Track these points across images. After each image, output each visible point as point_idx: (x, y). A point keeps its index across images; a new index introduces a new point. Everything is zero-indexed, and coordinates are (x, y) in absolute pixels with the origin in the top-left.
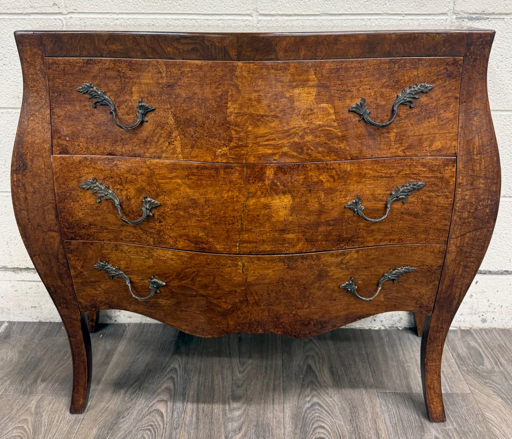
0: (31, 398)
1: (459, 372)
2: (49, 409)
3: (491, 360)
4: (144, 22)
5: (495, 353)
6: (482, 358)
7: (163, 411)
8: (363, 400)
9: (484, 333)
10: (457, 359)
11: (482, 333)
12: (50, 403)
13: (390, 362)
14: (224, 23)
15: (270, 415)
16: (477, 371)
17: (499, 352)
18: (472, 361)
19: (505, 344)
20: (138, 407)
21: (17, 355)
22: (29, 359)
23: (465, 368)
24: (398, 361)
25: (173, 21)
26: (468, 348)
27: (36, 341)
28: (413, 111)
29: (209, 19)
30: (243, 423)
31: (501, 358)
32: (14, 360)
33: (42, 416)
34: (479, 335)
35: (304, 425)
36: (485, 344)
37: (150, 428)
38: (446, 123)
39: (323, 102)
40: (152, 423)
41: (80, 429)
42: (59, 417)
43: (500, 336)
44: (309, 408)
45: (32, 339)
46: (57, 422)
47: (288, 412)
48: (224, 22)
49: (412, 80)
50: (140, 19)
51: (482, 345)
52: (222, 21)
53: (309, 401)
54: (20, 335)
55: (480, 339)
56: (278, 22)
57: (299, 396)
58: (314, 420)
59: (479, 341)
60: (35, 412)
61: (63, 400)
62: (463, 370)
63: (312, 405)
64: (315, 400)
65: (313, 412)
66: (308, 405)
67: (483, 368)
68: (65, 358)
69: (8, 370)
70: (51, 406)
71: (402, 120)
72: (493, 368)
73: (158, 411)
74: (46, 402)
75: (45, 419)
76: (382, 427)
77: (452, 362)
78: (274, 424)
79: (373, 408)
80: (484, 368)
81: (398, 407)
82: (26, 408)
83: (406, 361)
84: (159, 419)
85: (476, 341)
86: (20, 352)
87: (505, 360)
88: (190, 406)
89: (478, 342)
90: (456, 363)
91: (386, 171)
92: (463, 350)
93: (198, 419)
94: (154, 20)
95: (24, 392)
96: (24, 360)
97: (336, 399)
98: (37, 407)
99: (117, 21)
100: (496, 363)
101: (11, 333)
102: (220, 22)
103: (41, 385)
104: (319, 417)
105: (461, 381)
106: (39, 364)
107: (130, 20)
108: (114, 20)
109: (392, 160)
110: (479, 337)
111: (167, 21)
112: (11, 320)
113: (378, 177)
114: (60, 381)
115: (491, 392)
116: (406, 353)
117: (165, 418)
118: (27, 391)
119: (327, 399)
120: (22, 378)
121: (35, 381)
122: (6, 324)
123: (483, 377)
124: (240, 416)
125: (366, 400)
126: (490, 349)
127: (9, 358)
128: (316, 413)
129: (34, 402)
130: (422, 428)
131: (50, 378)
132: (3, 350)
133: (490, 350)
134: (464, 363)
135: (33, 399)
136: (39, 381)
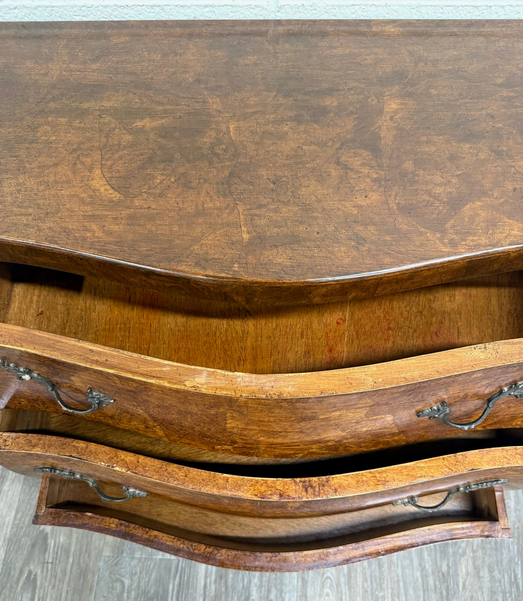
4: (66, 12)
14: (214, 12)
25: (119, 9)
29: (185, 6)
48: (214, 9)
50: (58, 7)
52: (211, 9)
56: (315, 9)
94: (83, 9)
99: (16, 11)
102: (207, 9)
107: (40, 9)
108: (10, 9)
111: (108, 9)
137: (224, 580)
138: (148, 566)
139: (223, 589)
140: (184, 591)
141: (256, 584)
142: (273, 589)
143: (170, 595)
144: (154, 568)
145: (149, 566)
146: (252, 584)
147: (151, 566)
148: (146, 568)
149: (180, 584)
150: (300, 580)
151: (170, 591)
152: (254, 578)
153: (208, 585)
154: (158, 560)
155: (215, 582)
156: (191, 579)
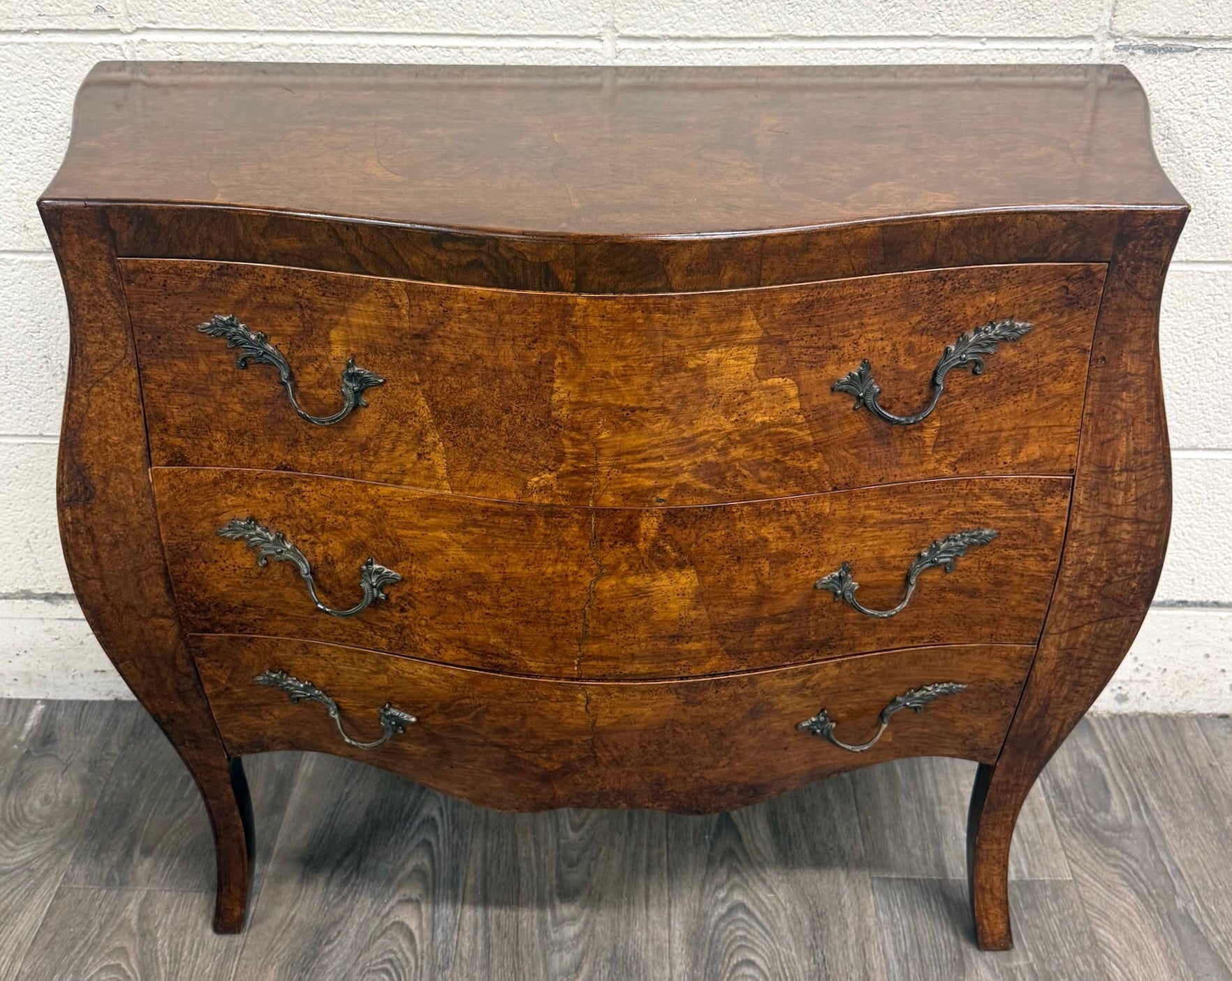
0: (126, 895)
1: (1053, 828)
2: (169, 922)
3: (1127, 798)
4: (329, 53)
5: (1136, 778)
6: (1107, 791)
7: (413, 924)
8: (839, 896)
9: (1119, 727)
10: (1051, 794)
11: (1115, 726)
12: (168, 909)
13: (902, 801)
14: (530, 57)
15: (640, 935)
16: (1093, 825)
17: (1146, 776)
18: (1084, 799)
19: (1163, 756)
20: (358, 919)
21: (78, 787)
22: (106, 799)
23: (1066, 820)
24: (921, 800)
25: (402, 51)
26: (1079, 767)
27: (114, 749)
28: (980, 380)
29: (493, 48)
30: (584, 953)
31: (1148, 792)
32: (74, 801)
33: (155, 940)
34: (1107, 732)
35: (713, 960)
36: (1117, 754)
37: (388, 966)
38: (1055, 406)
39: (772, 374)
40: (392, 956)
41: (239, 971)
42: (192, 942)
43: (1155, 736)
44: (722, 918)
45: (107, 745)
46: (190, 953)
47: (678, 927)
48: (531, 53)
49: (982, 313)
50: (320, 45)
51: (1110, 759)
52: (526, 52)
53: (724, 901)
54: (76, 735)
55: (1109, 744)
56: (665, 55)
57: (702, 889)
58: (733, 947)
59: (1106, 748)
60: (139, 929)
61: (196, 902)
62: (1062, 824)
63: (731, 910)
64: (737, 896)
65: (732, 927)
66: (722, 910)
67: (1105, 820)
68: (187, 793)
69: (65, 825)
70: (171, 916)
71: (955, 399)
72: (1128, 818)
73: (401, 925)
74: (159, 907)
75: (162, 945)
76: (876, 962)
77: (1041, 803)
78: (649, 955)
79: (861, 917)
80: (1109, 818)
81: (913, 913)
82: (118, 921)
83: (939, 798)
84: (405, 945)
85: (1100, 750)
86: (84, 781)
87: (1158, 798)
88: (470, 914)
89: (1103, 751)
90: (1050, 805)
91: (910, 510)
92: (1066, 772)
93: (488, 946)
94: (354, 49)
95: (109, 882)
96: (95, 802)
97: (781, 895)
98: (143, 917)
99: (260, 50)
100: (1137, 808)
101: (56, 731)
102: (521, 54)
103: (142, 864)
104: (744, 938)
105: (1054, 851)
106: (130, 811)
107: (294, 48)
108: (253, 48)
109: (925, 486)
110: (1105, 738)
111: (387, 51)
112: (50, 697)
113: (893, 521)
114: (183, 852)
115: (1117, 879)
116: (940, 777)
117: (418, 941)
118: (113, 879)
119: (764, 895)
120: (97, 847)
121: (128, 854)
122: (40, 707)
123: (1102, 842)
124: (577, 937)
125: (847, 899)
126: (1128, 768)
127: (60, 795)
128: (738, 928)
129: (133, 907)
130: (961, 966)
131: (159, 846)
132: (45, 775)
133: (1127, 772)
134: (1066, 806)
135: (130, 900)
136: (137, 854)
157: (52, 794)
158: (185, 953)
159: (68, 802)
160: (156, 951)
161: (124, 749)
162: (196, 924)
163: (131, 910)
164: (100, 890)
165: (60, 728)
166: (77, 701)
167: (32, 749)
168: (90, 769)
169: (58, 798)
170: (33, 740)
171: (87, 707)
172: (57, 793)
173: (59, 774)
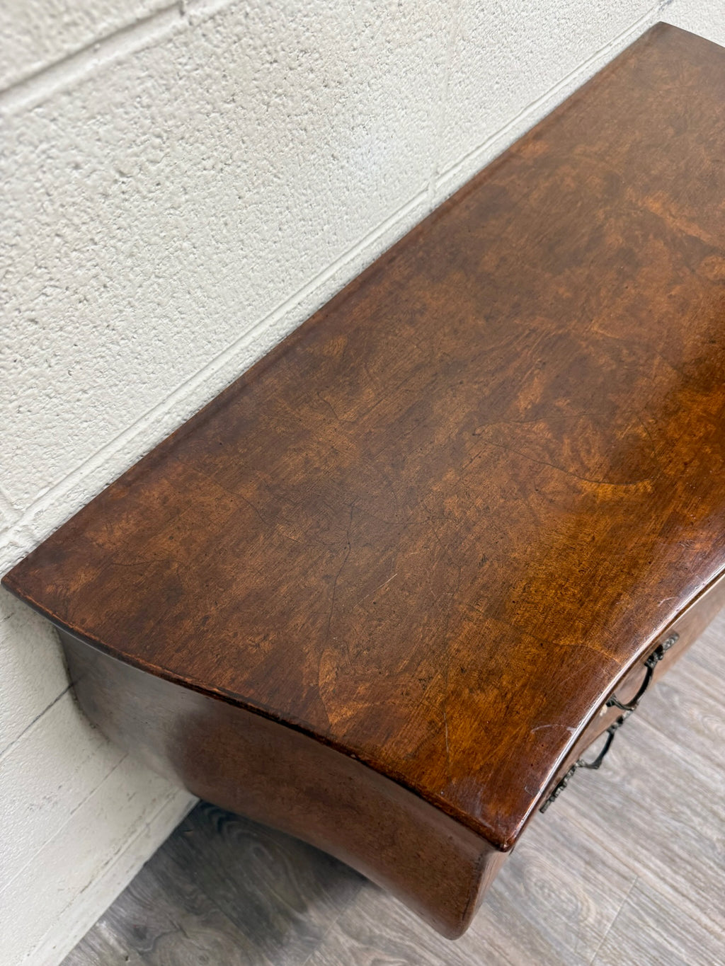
0: (330, 939)
2: (371, 920)
12: (360, 916)
21: (209, 931)
22: (235, 915)
27: (189, 888)
32: (219, 939)
33: (381, 937)
46: (405, 919)
54: (151, 910)
60: (364, 943)
69: (237, 956)
70: (368, 918)
74: (356, 922)
75: (387, 933)
82: (349, 954)
86: (207, 923)
95: (311, 945)
96: (231, 924)
98: (357, 937)
101: (136, 923)
103: (311, 917)
106: (257, 903)
112: (101, 913)
114: (319, 884)
118: (310, 941)
120: (274, 941)
121: (296, 922)
122: (104, 925)
127: (206, 947)
129: (343, 939)
131: (303, 897)
132: (178, 951)
135: (336, 939)
136: (300, 917)
137: (678, 860)
138: (614, 952)
139: (689, 868)
140: (669, 921)
141: (700, 824)
142: (715, 807)
143: (665, 944)
144: (618, 943)
145: (615, 949)
146: (698, 828)
147: (616, 946)
148: (614, 955)
149: (657, 921)
150: (718, 769)
151: (660, 940)
152: (692, 821)
153: (675, 884)
154: (612, 931)
155: (676, 872)
156: (657, 902)
157: (201, 953)
158: (403, 922)
159: (217, 944)
160: (390, 940)
161: (193, 881)
162: (385, 904)
163: (346, 942)
164: (314, 955)
165: (135, 919)
166: (121, 895)
167: (140, 949)
168: (197, 914)
169: (207, 950)
170: (131, 945)
171: (132, 890)
172: (202, 949)
173: (184, 939)
